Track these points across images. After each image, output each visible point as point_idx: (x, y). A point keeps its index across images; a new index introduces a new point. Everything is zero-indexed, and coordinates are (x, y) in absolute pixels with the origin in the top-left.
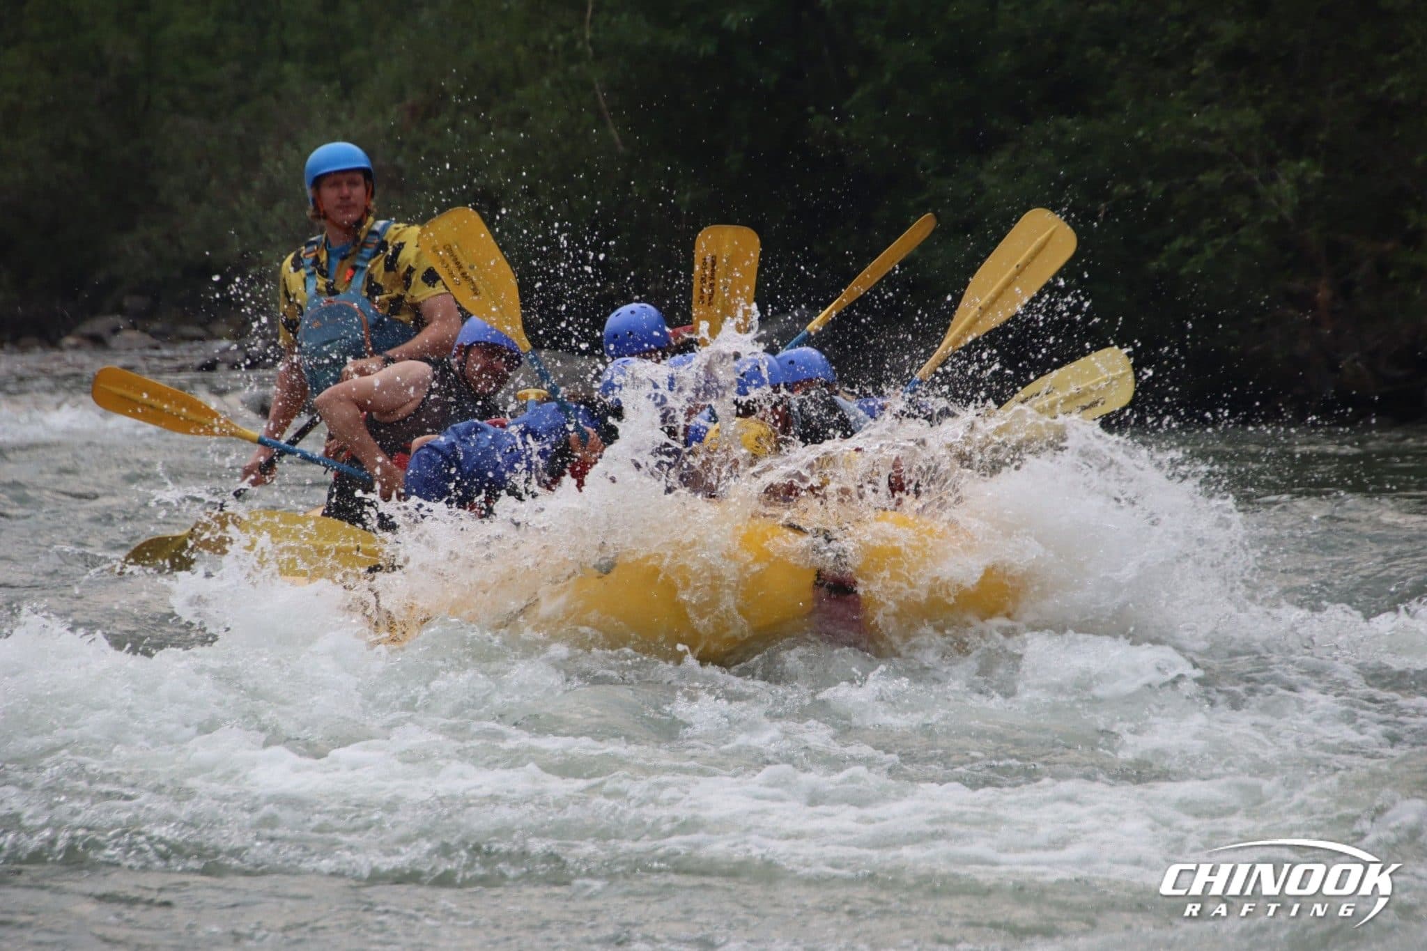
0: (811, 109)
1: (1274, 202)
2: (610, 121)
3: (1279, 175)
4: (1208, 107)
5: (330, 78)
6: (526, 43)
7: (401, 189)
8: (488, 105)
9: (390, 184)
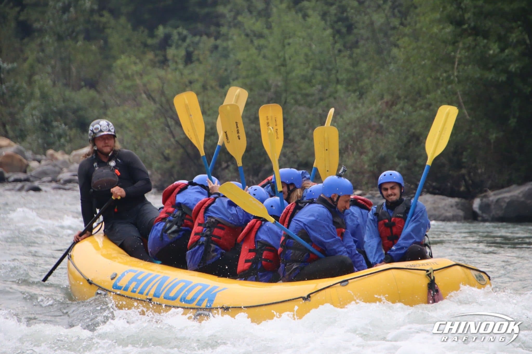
2: (463, 107)
5: (355, 91)
6: (431, 77)
7: (382, 133)
8: (416, 101)
9: (377, 131)
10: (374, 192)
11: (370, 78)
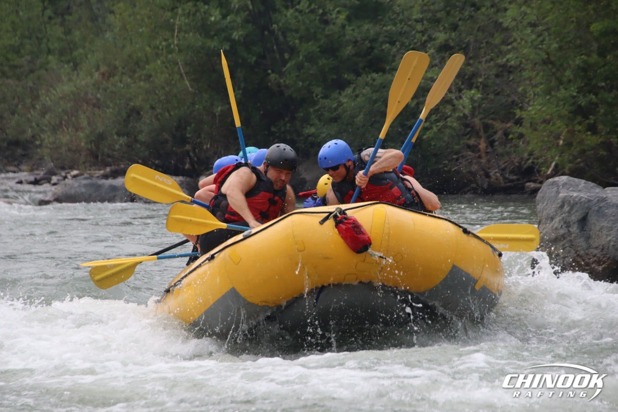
0: (270, 71)
1: (461, 107)
2: (185, 78)
3: (463, 97)
4: (434, 68)
5: (68, 62)
6: (150, 46)
7: (99, 108)
8: (134, 72)
9: (94, 105)
10: (93, 172)
11: (84, 48)
